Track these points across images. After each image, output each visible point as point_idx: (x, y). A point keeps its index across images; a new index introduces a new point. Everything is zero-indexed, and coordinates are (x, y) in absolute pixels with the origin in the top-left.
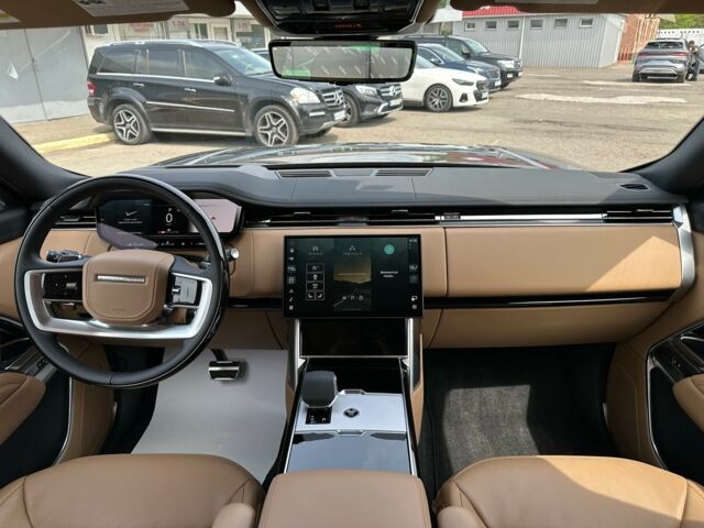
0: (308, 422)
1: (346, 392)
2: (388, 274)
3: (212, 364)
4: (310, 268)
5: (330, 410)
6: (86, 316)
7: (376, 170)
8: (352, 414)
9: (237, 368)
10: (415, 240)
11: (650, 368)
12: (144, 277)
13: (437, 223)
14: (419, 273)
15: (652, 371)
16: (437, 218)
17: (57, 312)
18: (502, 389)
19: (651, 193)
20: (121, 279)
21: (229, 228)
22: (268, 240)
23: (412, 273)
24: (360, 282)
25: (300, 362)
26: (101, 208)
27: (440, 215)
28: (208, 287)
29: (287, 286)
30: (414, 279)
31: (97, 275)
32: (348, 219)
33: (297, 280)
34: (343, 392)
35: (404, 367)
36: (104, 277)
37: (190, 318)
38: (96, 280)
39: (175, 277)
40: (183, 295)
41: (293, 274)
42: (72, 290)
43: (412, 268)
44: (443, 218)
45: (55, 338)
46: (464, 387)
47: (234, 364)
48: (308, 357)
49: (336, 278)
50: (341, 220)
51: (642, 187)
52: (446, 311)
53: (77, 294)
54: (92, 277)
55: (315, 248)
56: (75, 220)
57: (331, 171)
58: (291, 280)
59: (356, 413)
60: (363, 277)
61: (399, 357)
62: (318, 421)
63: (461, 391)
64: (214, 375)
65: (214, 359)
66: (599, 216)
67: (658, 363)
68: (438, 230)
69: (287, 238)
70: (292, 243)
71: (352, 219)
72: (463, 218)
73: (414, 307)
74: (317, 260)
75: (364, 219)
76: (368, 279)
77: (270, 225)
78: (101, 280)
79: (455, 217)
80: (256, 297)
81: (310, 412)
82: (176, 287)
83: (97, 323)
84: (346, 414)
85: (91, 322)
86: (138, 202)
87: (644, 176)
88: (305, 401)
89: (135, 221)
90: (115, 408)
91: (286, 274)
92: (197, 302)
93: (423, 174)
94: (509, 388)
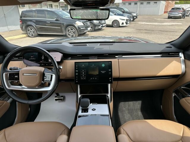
0: (82, 112)
1: (92, 104)
2: (103, 72)
3: (56, 97)
4: (82, 71)
5: (88, 109)
6: (21, 85)
7: (99, 44)
8: (94, 110)
9: (62, 98)
10: (110, 63)
11: (173, 96)
12: (36, 74)
13: (116, 58)
14: (112, 71)
15: (174, 96)
16: (116, 57)
17: (13, 84)
18: (134, 102)
19: (173, 49)
20: (30, 74)
21: (59, 60)
22: (70, 63)
23: (110, 72)
24: (95, 74)
25: (79, 96)
26: (24, 55)
27: (117, 56)
28: (54, 76)
29: (76, 76)
30: (110, 73)
31: (23, 74)
32: (92, 57)
33: (78, 74)
34: (91, 104)
35: (108, 97)
36: (25, 74)
37: (49, 85)
38: (23, 75)
39: (45, 74)
40: (47, 79)
41: (77, 72)
42: (16, 78)
43: (110, 70)
44: (118, 57)
45: (12, 91)
46: (124, 102)
47: (62, 97)
48: (82, 95)
49: (89, 73)
50: (90, 57)
51: (171, 47)
52: (119, 81)
53: (18, 79)
54: (22, 74)
55: (83, 65)
56: (17, 59)
57: (87, 44)
58: (77, 74)
59: (95, 110)
60: (96, 73)
61: (106, 94)
62: (85, 112)
63: (123, 103)
64: (56, 100)
65: (56, 96)
66: (159, 55)
67: (175, 94)
68: (116, 60)
69: (75, 63)
70: (77, 64)
71: (93, 57)
72: (123, 56)
73: (110, 81)
74: (83, 68)
75: (96, 57)
76: (98, 73)
77: (71, 59)
78: (25, 75)
79: (121, 56)
80: (67, 79)
81: (82, 110)
82: (45, 77)
83: (24, 87)
84: (92, 110)
85: (22, 86)
86: (34, 53)
87: (172, 44)
88: (81, 106)
89: (33, 59)
90: (29, 109)
91: (75, 72)
92: (51, 80)
93: (112, 45)
94: (136, 102)
